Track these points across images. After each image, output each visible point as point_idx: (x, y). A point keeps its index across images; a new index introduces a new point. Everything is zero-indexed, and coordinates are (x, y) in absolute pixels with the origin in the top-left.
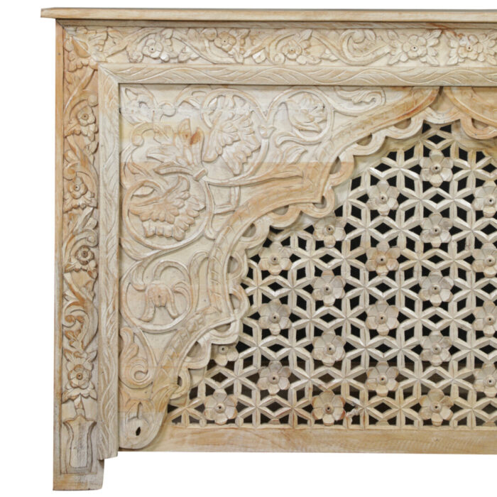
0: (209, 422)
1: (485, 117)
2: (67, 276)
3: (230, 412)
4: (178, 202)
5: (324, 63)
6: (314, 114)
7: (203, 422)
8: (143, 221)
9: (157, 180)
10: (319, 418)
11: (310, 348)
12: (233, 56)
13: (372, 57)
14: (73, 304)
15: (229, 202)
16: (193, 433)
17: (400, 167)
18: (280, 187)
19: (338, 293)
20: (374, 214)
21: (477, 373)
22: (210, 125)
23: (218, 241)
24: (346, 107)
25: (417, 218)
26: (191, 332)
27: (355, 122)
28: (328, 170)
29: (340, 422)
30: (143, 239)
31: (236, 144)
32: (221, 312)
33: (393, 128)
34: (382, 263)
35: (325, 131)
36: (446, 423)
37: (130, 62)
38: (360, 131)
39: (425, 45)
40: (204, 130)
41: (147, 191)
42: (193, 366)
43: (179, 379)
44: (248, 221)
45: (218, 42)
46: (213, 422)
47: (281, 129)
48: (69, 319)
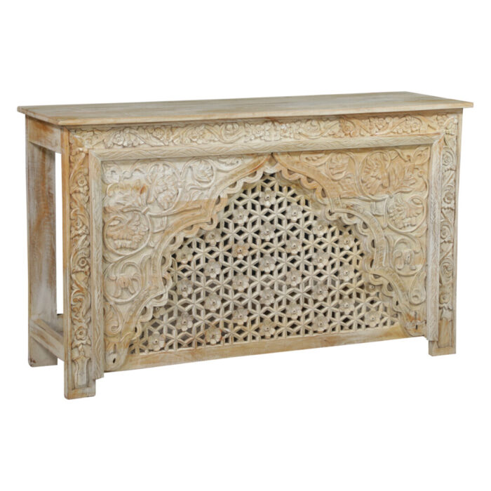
0: (150, 351)
1: (294, 168)
2: (73, 276)
3: (162, 344)
4: (134, 228)
5: (211, 143)
6: (206, 172)
7: (146, 351)
8: (115, 240)
9: (121, 216)
10: (208, 341)
11: (203, 303)
12: (162, 141)
13: (237, 138)
14: (77, 292)
15: (162, 226)
16: (142, 358)
17: (249, 198)
18: (188, 215)
19: (218, 271)
20: (236, 225)
21: (288, 308)
22: (151, 182)
23: (156, 248)
24: (223, 167)
25: (258, 226)
26: (142, 301)
27: (228, 175)
28: (214, 203)
29: (219, 343)
30: (114, 250)
31: (166, 192)
32: (158, 288)
33: (248, 178)
34: (241, 252)
35: (212, 182)
36: (272, 336)
37: (106, 148)
38: (231, 180)
39: (264, 130)
40: (147, 185)
41: (116, 222)
42: (144, 320)
43: (136, 329)
44: (172, 236)
45: (154, 134)
46: (152, 350)
47: (190, 181)
48: (75, 300)
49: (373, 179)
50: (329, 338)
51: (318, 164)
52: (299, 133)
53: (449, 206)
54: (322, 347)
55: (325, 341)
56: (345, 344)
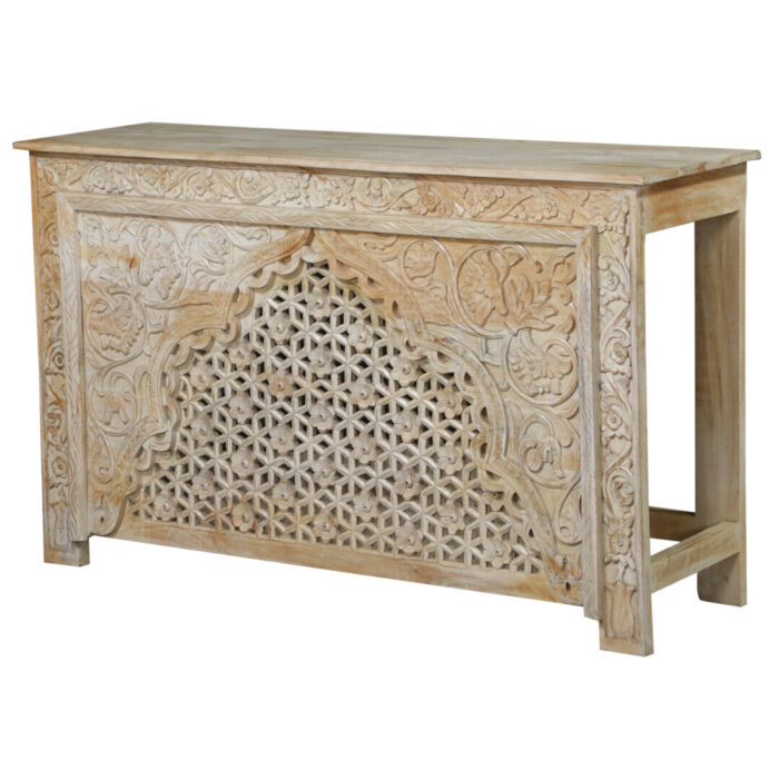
0: (158, 518)
1: (347, 258)
2: (48, 378)
3: (173, 512)
4: (123, 320)
5: (224, 200)
6: (218, 246)
7: (154, 518)
8: (100, 334)
9: (108, 298)
10: (237, 525)
11: (229, 461)
12: (157, 189)
13: (258, 196)
14: (54, 403)
15: (160, 323)
16: (146, 527)
18: (196, 312)
19: (249, 413)
20: (274, 343)
21: (357, 498)
22: (143, 252)
23: (153, 357)
24: (245, 243)
25: (306, 350)
26: (137, 437)
27: (248, 256)
28: (230, 299)
29: (252, 531)
30: (101, 350)
31: (162, 270)
32: (158, 421)
33: (278, 264)
34: (280, 389)
36: (332, 541)
38: (253, 264)
39: (298, 187)
40: (140, 255)
41: (102, 308)
42: (139, 467)
44: (174, 342)
45: (145, 176)
46: (160, 519)
47: (195, 258)
49: (479, 297)
50: (422, 568)
51: (384, 257)
52: (352, 199)
53: (621, 368)
54: (410, 580)
55: (416, 571)
56: (449, 585)
